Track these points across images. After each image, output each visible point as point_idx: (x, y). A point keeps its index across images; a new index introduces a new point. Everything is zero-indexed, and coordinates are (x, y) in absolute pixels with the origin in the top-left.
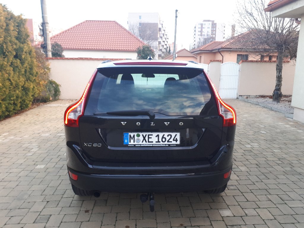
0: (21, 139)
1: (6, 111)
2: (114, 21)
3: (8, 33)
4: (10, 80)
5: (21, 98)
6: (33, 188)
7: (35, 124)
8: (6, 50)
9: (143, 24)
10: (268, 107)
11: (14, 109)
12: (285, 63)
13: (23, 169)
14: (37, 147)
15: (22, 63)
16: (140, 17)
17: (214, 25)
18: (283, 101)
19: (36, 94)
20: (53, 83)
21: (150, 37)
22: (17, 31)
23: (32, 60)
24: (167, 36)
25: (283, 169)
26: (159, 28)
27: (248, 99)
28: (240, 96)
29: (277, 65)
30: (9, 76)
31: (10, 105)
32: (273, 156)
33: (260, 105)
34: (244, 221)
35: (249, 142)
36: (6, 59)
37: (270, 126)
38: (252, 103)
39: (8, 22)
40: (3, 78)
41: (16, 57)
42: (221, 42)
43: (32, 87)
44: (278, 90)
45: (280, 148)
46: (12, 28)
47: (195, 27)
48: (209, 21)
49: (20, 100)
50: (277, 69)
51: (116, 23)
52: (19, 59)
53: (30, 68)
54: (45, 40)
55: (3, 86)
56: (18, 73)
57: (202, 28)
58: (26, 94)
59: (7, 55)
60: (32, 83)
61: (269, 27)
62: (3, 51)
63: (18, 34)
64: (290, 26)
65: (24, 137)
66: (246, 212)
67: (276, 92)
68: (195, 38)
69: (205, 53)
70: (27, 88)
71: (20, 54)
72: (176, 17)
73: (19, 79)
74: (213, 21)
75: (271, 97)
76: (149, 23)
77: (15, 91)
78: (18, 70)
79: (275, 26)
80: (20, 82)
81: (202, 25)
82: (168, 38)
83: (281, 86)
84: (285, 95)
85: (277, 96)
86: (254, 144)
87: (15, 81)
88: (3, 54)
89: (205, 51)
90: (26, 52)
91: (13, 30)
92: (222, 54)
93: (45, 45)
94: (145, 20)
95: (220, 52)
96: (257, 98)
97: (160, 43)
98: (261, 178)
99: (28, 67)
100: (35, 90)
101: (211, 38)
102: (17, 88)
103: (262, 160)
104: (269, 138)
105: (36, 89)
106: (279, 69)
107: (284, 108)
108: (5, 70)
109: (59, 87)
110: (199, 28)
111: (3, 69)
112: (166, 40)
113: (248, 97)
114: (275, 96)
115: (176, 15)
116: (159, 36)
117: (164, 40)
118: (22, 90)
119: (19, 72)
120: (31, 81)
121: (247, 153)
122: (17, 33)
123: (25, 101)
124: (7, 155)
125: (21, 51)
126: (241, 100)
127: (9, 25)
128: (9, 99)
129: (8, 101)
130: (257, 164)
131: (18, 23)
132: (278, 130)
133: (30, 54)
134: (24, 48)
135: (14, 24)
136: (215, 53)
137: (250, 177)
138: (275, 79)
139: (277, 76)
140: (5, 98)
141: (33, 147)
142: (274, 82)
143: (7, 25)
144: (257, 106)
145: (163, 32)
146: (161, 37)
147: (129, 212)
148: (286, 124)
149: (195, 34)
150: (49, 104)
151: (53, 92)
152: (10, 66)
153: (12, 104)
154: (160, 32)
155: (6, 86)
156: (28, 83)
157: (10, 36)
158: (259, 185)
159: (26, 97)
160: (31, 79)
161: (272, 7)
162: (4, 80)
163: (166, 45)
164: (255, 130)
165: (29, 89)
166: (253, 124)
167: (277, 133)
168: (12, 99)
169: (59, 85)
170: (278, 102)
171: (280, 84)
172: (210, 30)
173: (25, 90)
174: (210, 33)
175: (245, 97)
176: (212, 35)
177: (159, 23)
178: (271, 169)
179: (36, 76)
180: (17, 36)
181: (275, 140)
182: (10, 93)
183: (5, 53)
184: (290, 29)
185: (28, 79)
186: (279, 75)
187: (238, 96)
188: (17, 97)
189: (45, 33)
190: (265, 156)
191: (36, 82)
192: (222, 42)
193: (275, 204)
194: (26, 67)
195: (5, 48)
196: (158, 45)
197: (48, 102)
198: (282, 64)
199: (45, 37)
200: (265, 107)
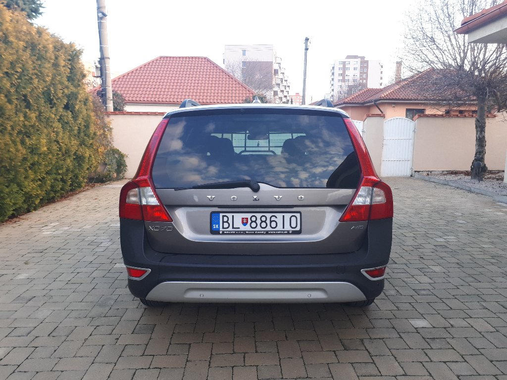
0: (80, 230)
1: (51, 190)
2: (205, 58)
3: (57, 70)
4: (58, 142)
5: (72, 172)
6: (118, 291)
7: (96, 210)
8: (54, 96)
9: (250, 62)
10: (464, 188)
11: (62, 189)
12: (489, 119)
13: (95, 269)
14: (108, 240)
15: (75, 117)
16: (244, 52)
17: (364, 64)
18: (488, 178)
19: (92, 166)
20: (116, 152)
21: (260, 84)
22: (69, 68)
23: (89, 113)
24: (288, 82)
25: (500, 270)
26: (275, 70)
27: (429, 176)
28: (415, 171)
29: (477, 121)
30: (57, 136)
31: (57, 182)
32: (482, 253)
33: (451, 184)
34: (449, 333)
35: (441, 234)
36: (54, 109)
37: (470, 214)
38: (438, 182)
39: (57, 53)
40: (49, 139)
41: (67, 107)
42: (378, 90)
43: (87, 155)
44: (479, 160)
45: (492, 243)
46: (62, 63)
47: (333, 68)
48: (355, 57)
49: (70, 175)
50: (476, 127)
51: (208, 60)
52: (71, 111)
53: (84, 126)
54: (104, 83)
55: (49, 152)
56: (69, 132)
57: (344, 69)
58: (80, 165)
59: (55, 103)
60: (87, 150)
61: (463, 60)
62: (50, 98)
63: (71, 73)
64: (497, 58)
65: (84, 227)
66: (452, 323)
67: (476, 163)
68: (332, 85)
69: (352, 107)
70: (80, 157)
71: (72, 104)
72: (307, 49)
73: (70, 143)
74: (363, 58)
75: (467, 173)
76: (259, 62)
77: (64, 160)
78: (69, 128)
79: (471, 59)
80: (72, 146)
81: (344, 63)
82: (289, 86)
83: (484, 155)
84: (491, 171)
85: (479, 170)
86: (449, 237)
87: (65, 144)
88: (49, 102)
89: (353, 103)
90: (80, 101)
91: (64, 67)
92: (380, 108)
93: (103, 93)
94: (252, 57)
95: (377, 106)
96: (444, 175)
97: (276, 93)
98: (467, 281)
99: (83, 123)
100: (92, 161)
101: (360, 84)
102: (67, 155)
103: (465, 258)
104: (473, 230)
105: (94, 159)
106: (480, 127)
107: (490, 189)
108: (52, 126)
109: (125, 159)
110: (339, 69)
111: (49, 125)
112: (285, 88)
113: (430, 173)
114: (474, 170)
115: (306, 46)
116: (274, 83)
117: (283, 88)
118: (74, 159)
119: (71, 130)
120: (86, 146)
121: (438, 249)
122: (69, 70)
123: (77, 177)
124: (66, 250)
125: (74, 98)
126: (418, 179)
127: (59, 58)
128: (55, 172)
129: (54, 176)
130: (458, 264)
131: (70, 55)
132: (486, 219)
133: (85, 104)
134: (79, 93)
135: (66, 57)
136: (369, 107)
137: (450, 280)
138: (475, 142)
139: (478, 139)
140: (51, 170)
141: (102, 241)
142: (472, 149)
143: (56, 58)
144: (445, 186)
145: (281, 76)
146: (278, 85)
147: (272, 321)
148: (496, 211)
149: (333, 79)
150: (109, 184)
151: (115, 166)
152: (59, 121)
153: (59, 180)
154: (276, 77)
155: (53, 151)
156: (82, 148)
157: (60, 75)
158: (466, 290)
159: (79, 171)
160: (86, 143)
161: (469, 26)
162: (50, 143)
163: (286, 97)
164: (447, 219)
165: (84, 158)
166: (443, 211)
167: (484, 223)
168: (60, 172)
169: (125, 155)
170: (480, 180)
171: (483, 151)
172: (357, 73)
173: (79, 159)
174: (358, 77)
175: (425, 174)
176: (361, 81)
177: (274, 62)
178: (481, 270)
179: (93, 139)
180: (69, 75)
181: (482, 233)
182: (57, 162)
183: (52, 100)
184: (496, 62)
185: (82, 143)
186: (481, 136)
187: (414, 173)
188: (67, 170)
189: (104, 74)
190: (469, 253)
191: (93, 148)
192: (381, 90)
193: (495, 313)
194: (80, 124)
195: (53, 92)
196: (272, 97)
197: (108, 182)
198: (484, 119)
199: (104, 79)
200: (459, 186)
